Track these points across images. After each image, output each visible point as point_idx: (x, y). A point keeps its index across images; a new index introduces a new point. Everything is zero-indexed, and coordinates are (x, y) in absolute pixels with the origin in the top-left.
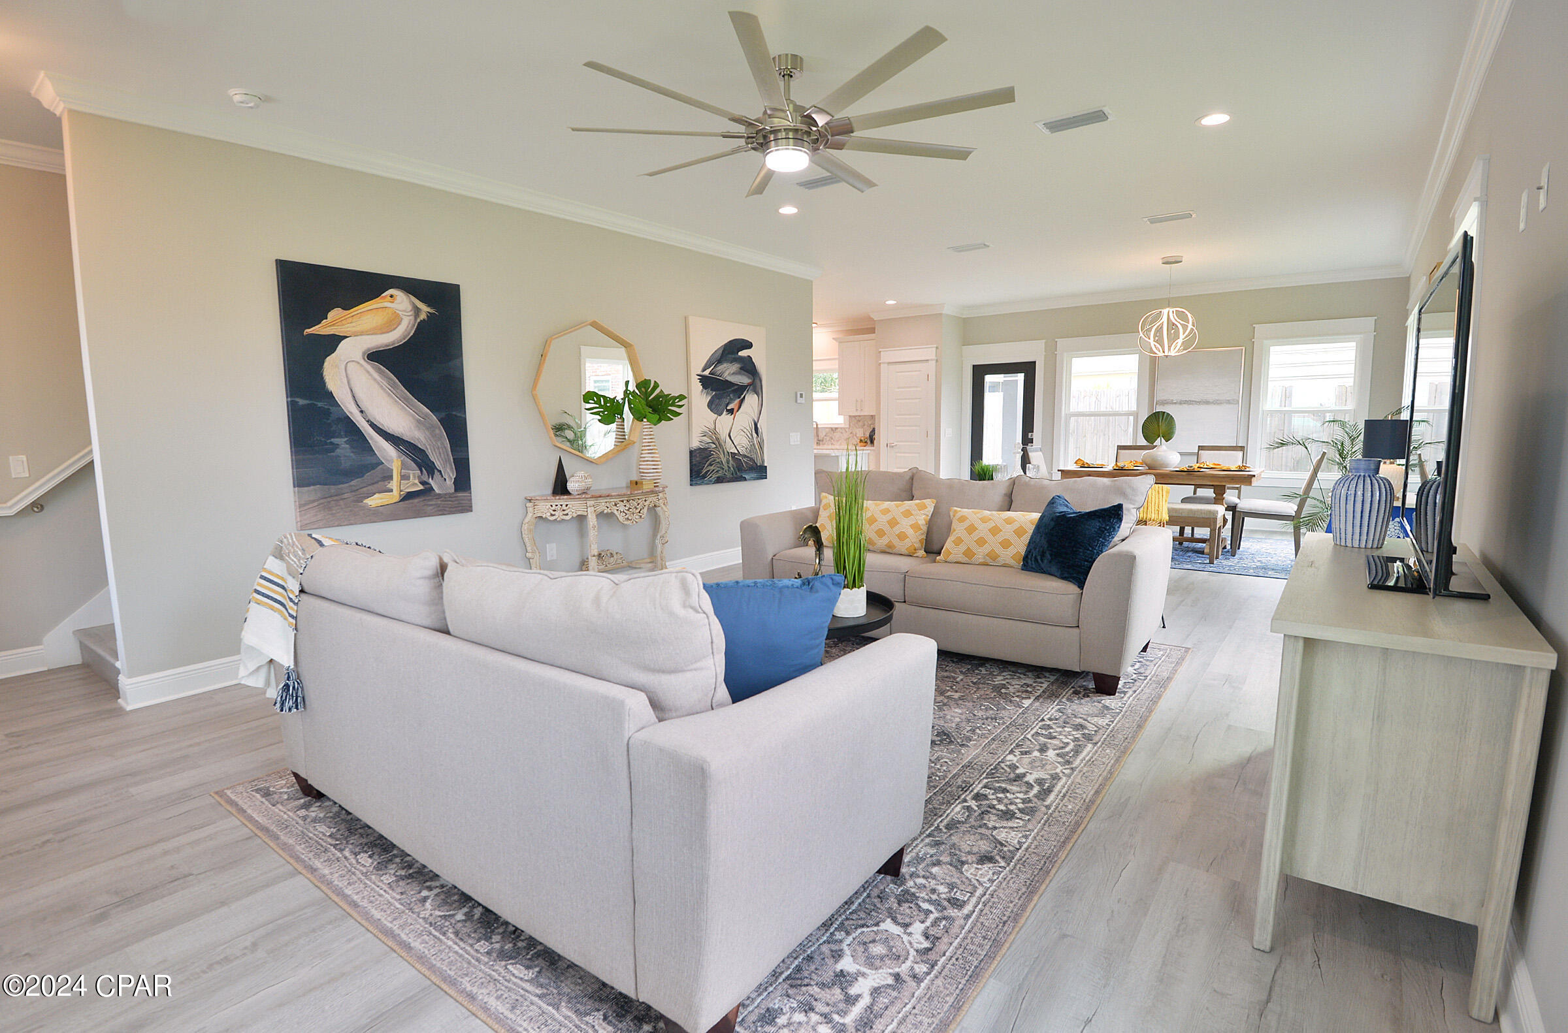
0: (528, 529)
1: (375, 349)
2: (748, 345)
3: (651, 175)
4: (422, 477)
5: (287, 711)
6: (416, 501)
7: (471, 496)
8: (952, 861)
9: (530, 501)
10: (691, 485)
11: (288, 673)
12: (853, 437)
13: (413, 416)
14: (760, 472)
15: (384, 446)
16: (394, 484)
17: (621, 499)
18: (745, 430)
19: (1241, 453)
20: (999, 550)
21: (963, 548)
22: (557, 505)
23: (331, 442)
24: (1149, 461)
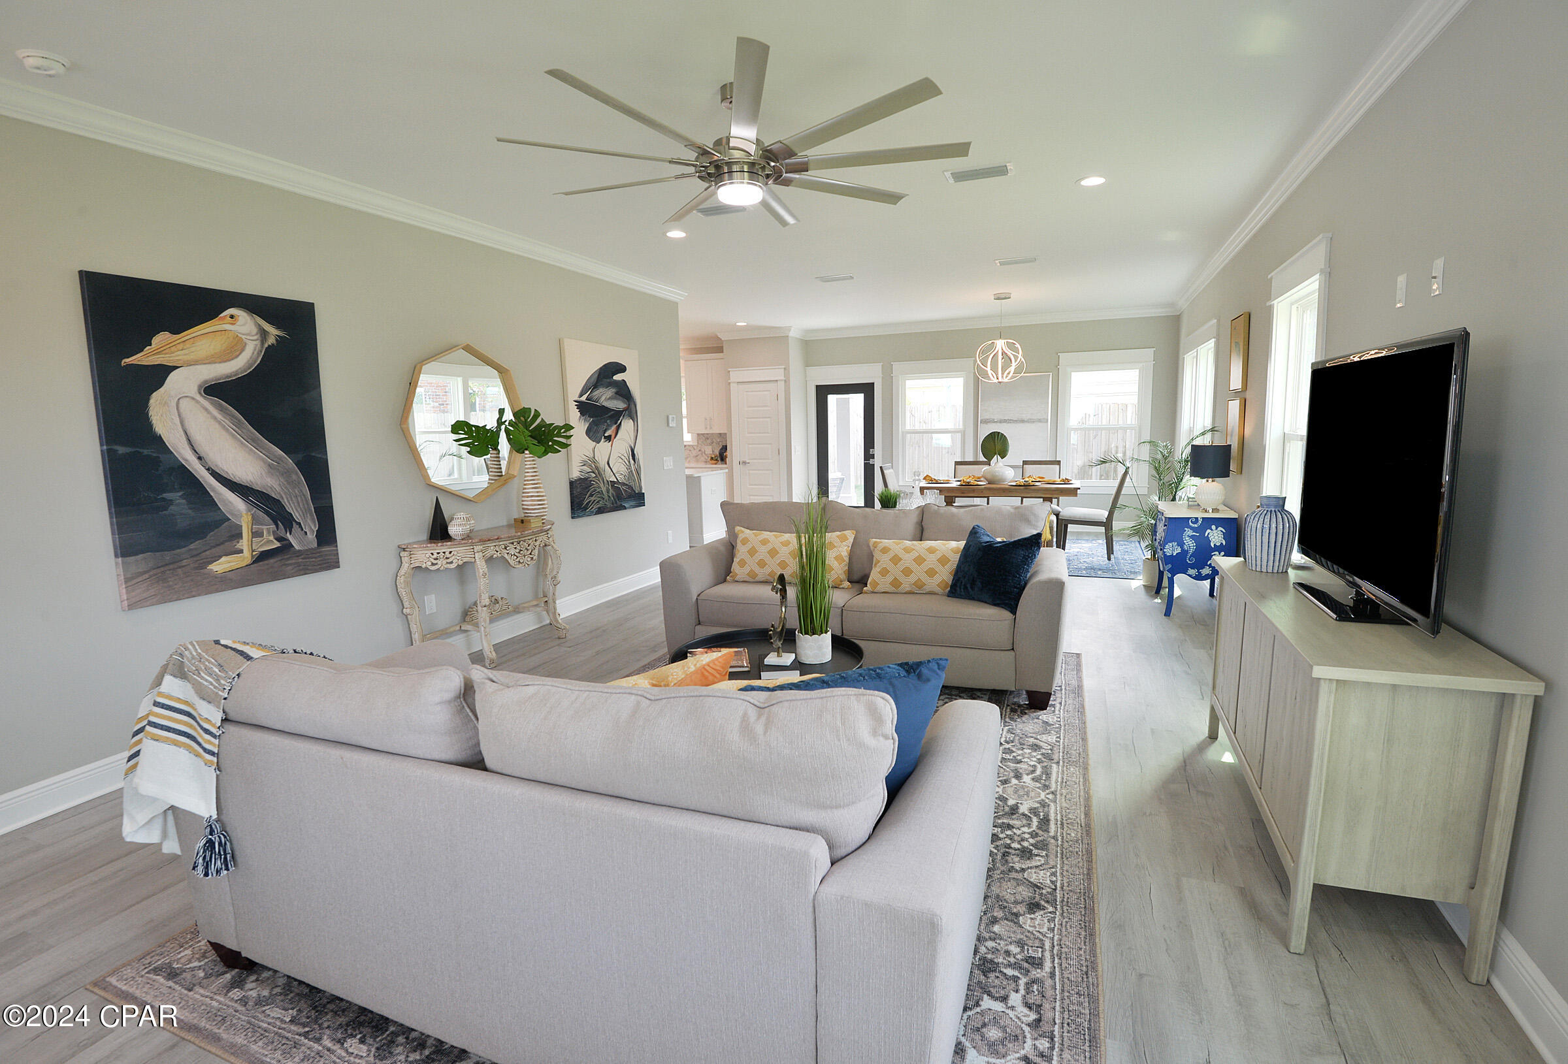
0: (404, 581)
1: (213, 381)
2: (622, 369)
3: (567, 194)
4: (278, 532)
5: (215, 875)
6: (272, 561)
7: (337, 550)
8: (1005, 915)
9: (404, 550)
10: (572, 518)
11: (210, 825)
12: (702, 454)
13: (263, 460)
14: (638, 499)
15: (229, 498)
16: (244, 543)
17: (511, 541)
18: (623, 457)
19: (1058, 467)
20: (925, 578)
21: (890, 578)
22: (438, 553)
23: (163, 498)
24: (989, 477)
